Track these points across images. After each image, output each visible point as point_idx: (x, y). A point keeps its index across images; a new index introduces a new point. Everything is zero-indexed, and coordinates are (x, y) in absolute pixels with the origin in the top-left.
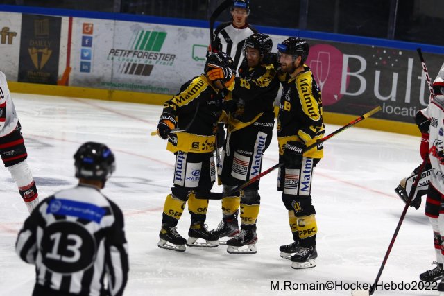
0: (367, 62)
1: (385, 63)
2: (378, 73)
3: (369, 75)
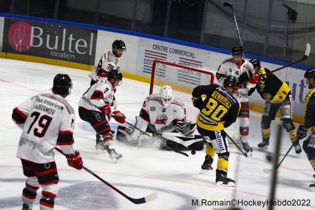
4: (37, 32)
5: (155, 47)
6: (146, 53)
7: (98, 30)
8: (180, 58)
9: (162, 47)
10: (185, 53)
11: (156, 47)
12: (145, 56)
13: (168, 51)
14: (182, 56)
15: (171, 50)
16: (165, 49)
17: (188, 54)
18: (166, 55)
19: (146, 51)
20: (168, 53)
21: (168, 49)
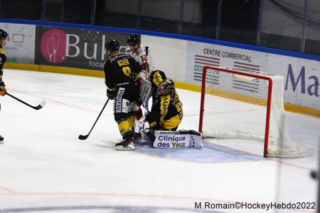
0: (80, 38)
1: (89, 38)
2: (86, 44)
3: (81, 45)
4: (72, 40)
5: (206, 51)
6: (196, 59)
7: (142, 35)
8: (235, 62)
9: (214, 51)
10: (240, 57)
11: (208, 51)
12: (196, 62)
13: (221, 55)
14: (236, 61)
15: (224, 54)
16: (218, 53)
17: (244, 58)
18: (219, 60)
19: (196, 56)
20: (221, 58)
21: (221, 53)
